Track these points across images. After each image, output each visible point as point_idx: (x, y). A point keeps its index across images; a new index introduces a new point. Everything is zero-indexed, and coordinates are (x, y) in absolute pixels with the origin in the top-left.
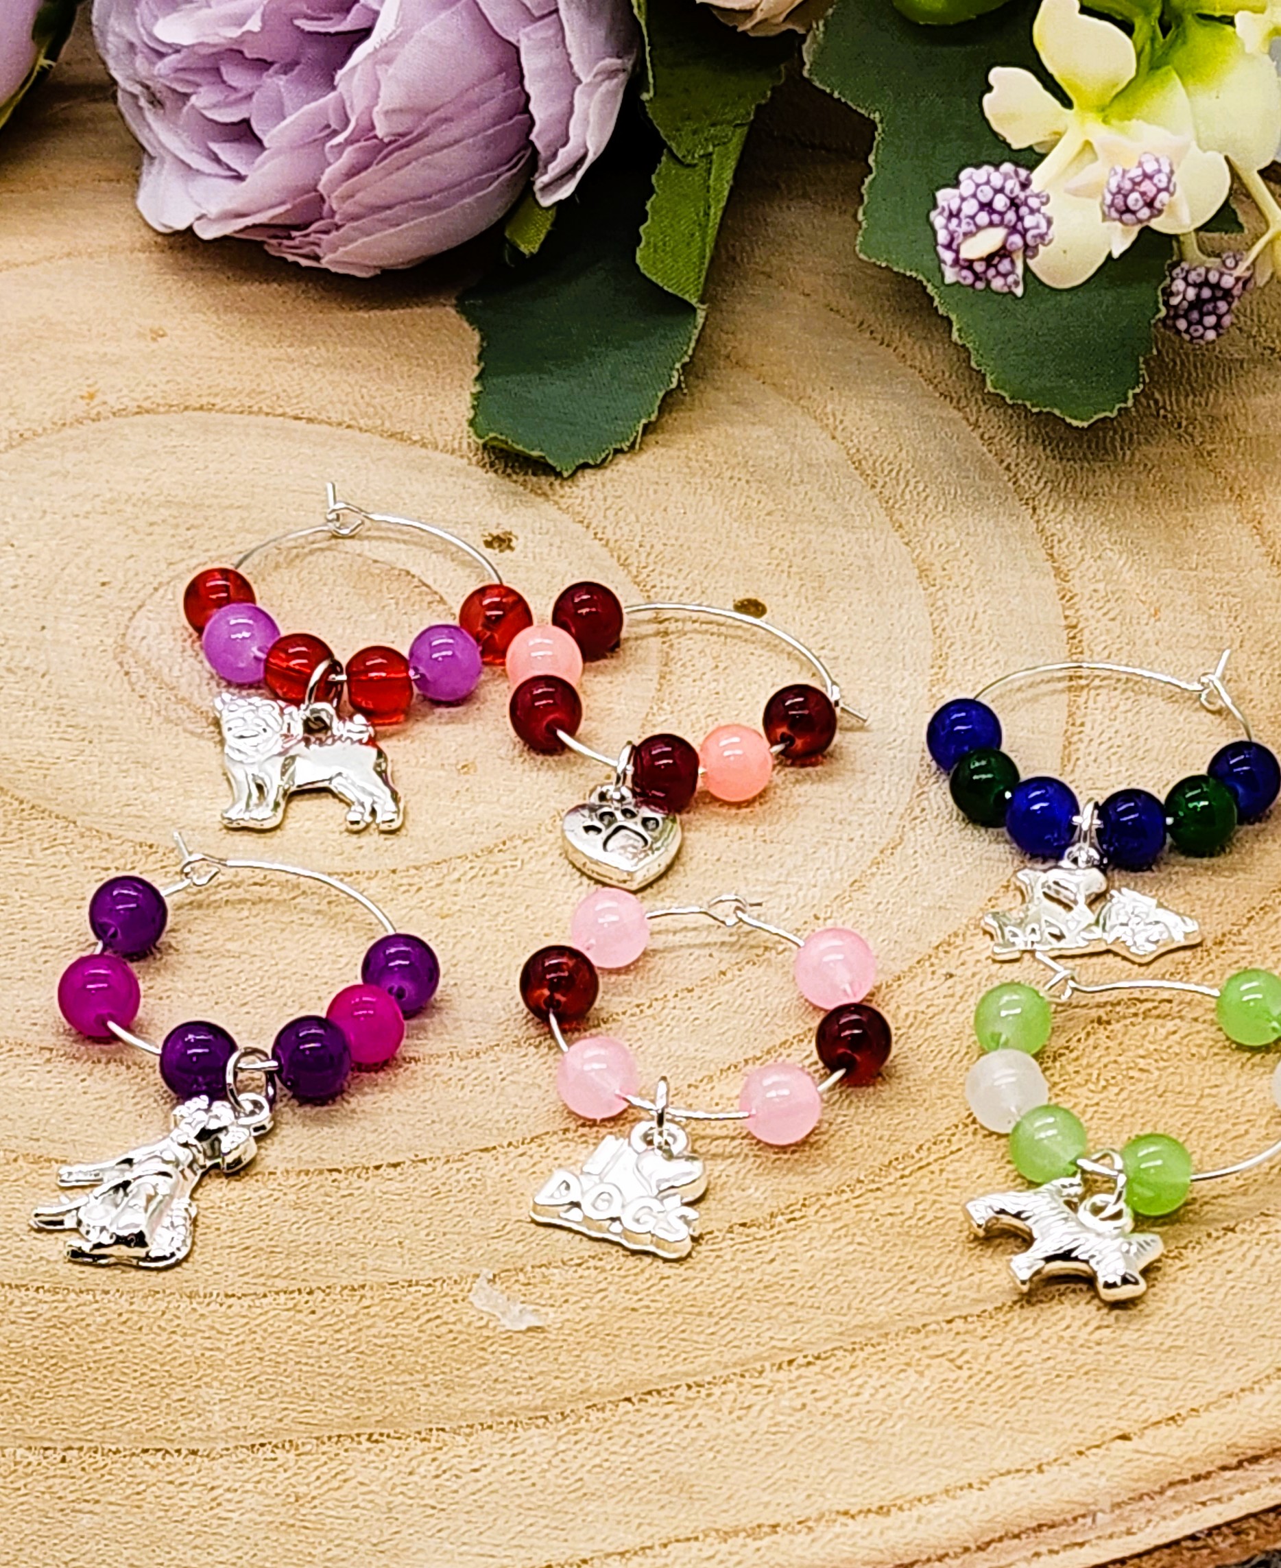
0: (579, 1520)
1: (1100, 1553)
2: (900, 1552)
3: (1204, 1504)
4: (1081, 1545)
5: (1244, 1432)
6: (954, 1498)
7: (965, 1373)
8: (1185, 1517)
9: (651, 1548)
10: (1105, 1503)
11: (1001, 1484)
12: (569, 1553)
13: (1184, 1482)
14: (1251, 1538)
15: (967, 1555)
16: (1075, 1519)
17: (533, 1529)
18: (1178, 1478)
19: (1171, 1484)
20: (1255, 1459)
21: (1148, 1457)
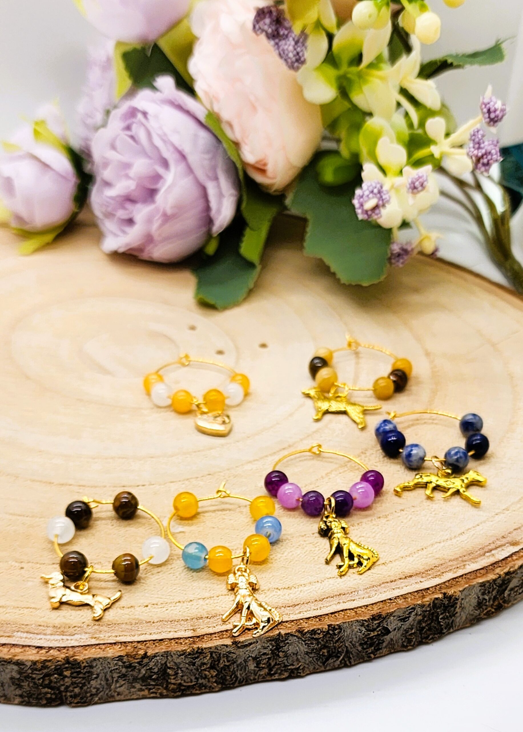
0: (190, 588)
1: (360, 603)
2: (294, 601)
3: (394, 589)
4: (354, 600)
5: (407, 568)
6: (313, 585)
7: (317, 549)
8: (387, 593)
9: (213, 597)
10: (362, 588)
11: (328, 581)
12: (186, 598)
13: (388, 582)
14: (409, 600)
15: (316, 602)
16: (352, 593)
17: (175, 590)
18: (385, 581)
19: (383, 583)
20: (411, 576)
21: (376, 575)
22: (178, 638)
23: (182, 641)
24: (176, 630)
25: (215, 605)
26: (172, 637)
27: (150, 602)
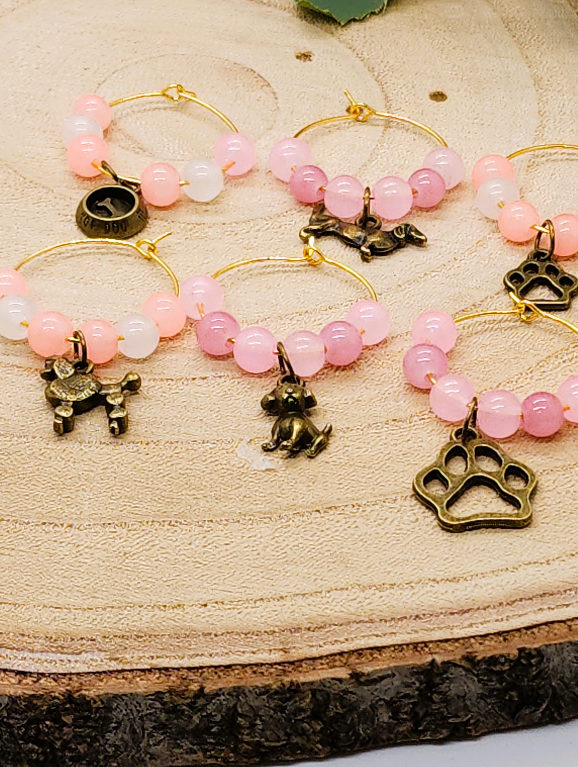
0: (282, 575)
2: (462, 604)
4: (567, 605)
6: (497, 575)
9: (320, 592)
11: (524, 569)
12: (274, 592)
15: (500, 608)
16: (565, 591)
17: (255, 578)
22: (256, 665)
23: (264, 669)
24: (254, 650)
25: (324, 607)
26: (247, 662)
27: (211, 597)
